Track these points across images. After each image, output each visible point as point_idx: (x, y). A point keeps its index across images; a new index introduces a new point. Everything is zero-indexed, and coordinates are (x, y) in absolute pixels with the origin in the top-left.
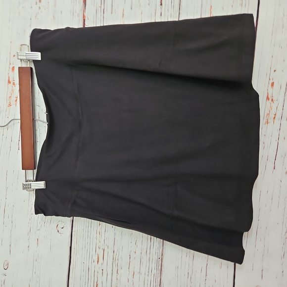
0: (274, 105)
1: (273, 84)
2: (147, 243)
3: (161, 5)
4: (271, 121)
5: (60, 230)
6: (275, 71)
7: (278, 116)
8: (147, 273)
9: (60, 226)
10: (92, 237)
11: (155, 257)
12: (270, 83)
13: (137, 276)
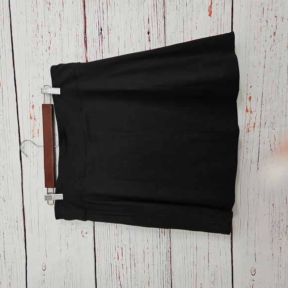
0: (253, 116)
1: (250, 98)
2: (157, 239)
3: (150, 41)
4: (251, 129)
5: (85, 235)
6: (251, 87)
7: (257, 125)
8: (159, 265)
9: (84, 232)
10: (111, 239)
11: (165, 251)
12: (248, 97)
13: (151, 268)
